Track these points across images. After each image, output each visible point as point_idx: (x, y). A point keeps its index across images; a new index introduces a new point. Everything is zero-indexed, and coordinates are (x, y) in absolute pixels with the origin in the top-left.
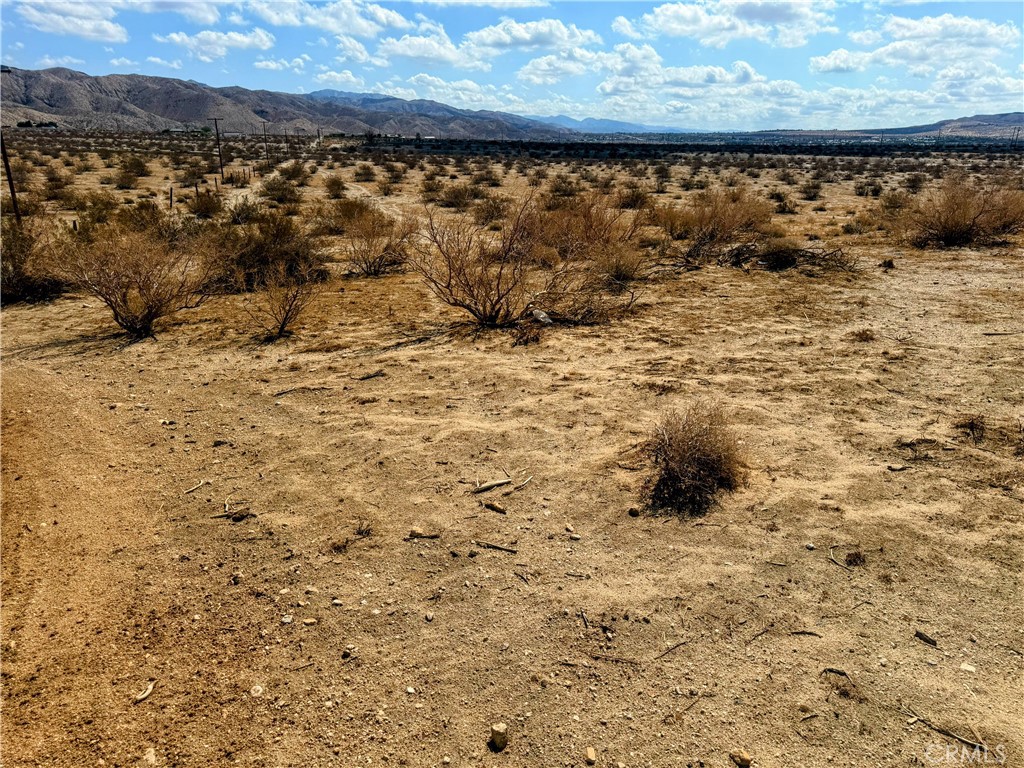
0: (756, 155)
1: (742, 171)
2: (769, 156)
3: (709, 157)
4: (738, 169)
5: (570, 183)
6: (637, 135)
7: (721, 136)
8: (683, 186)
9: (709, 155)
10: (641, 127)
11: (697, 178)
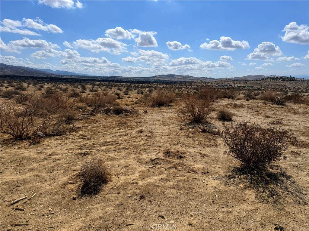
0: (110, 83)
1: (107, 87)
2: (114, 83)
3: (97, 83)
4: (106, 87)
5: (52, 90)
6: (74, 76)
7: (100, 77)
8: (90, 91)
9: (97, 82)
10: (75, 73)
11: (94, 89)
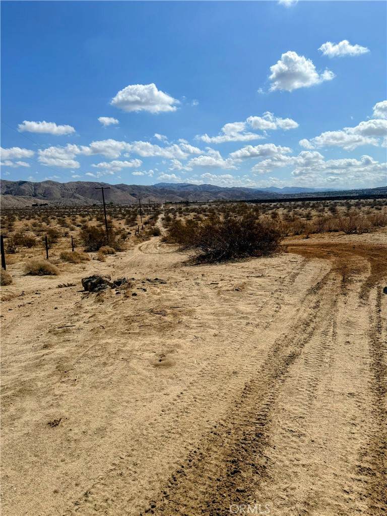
6: (311, 193)
7: (356, 191)
9: (352, 201)
10: (313, 189)
